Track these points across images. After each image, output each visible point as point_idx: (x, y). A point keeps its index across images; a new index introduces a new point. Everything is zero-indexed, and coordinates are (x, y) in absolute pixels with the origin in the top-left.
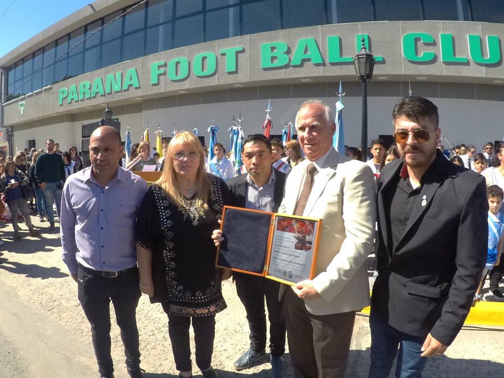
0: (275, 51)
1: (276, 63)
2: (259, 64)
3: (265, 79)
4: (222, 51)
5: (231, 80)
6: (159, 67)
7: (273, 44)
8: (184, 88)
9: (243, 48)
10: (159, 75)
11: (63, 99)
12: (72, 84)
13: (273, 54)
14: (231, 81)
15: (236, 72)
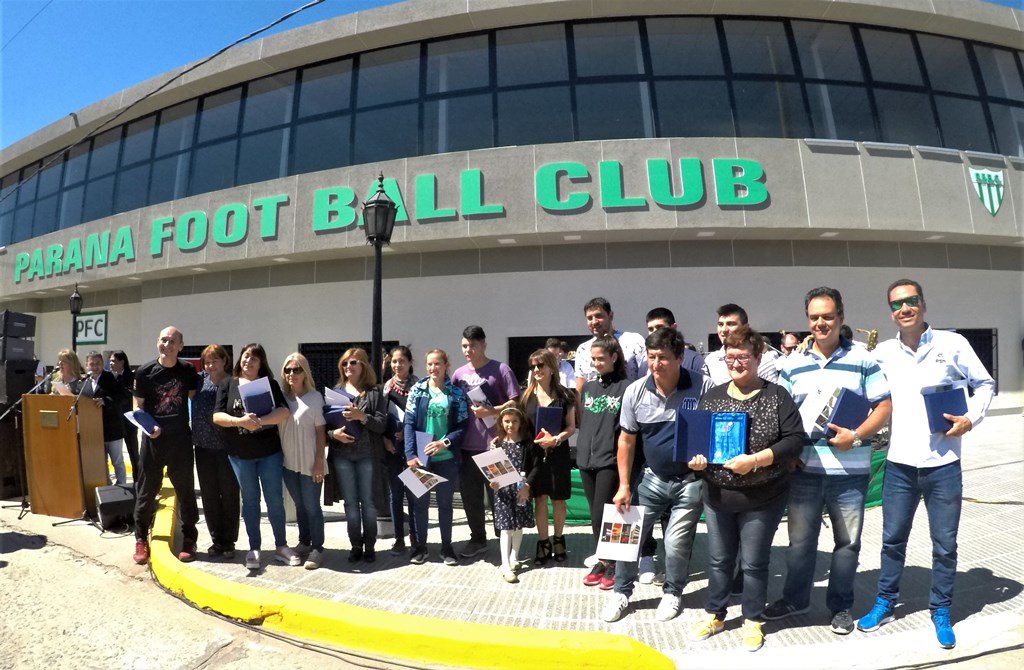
0: (335, 202)
1: (336, 223)
2: (310, 226)
3: (318, 249)
4: (257, 202)
5: (267, 251)
6: (165, 226)
7: (333, 190)
8: (199, 263)
9: (289, 199)
10: (164, 240)
11: (23, 271)
12: (37, 246)
13: (333, 207)
14: (268, 253)
15: (274, 238)
